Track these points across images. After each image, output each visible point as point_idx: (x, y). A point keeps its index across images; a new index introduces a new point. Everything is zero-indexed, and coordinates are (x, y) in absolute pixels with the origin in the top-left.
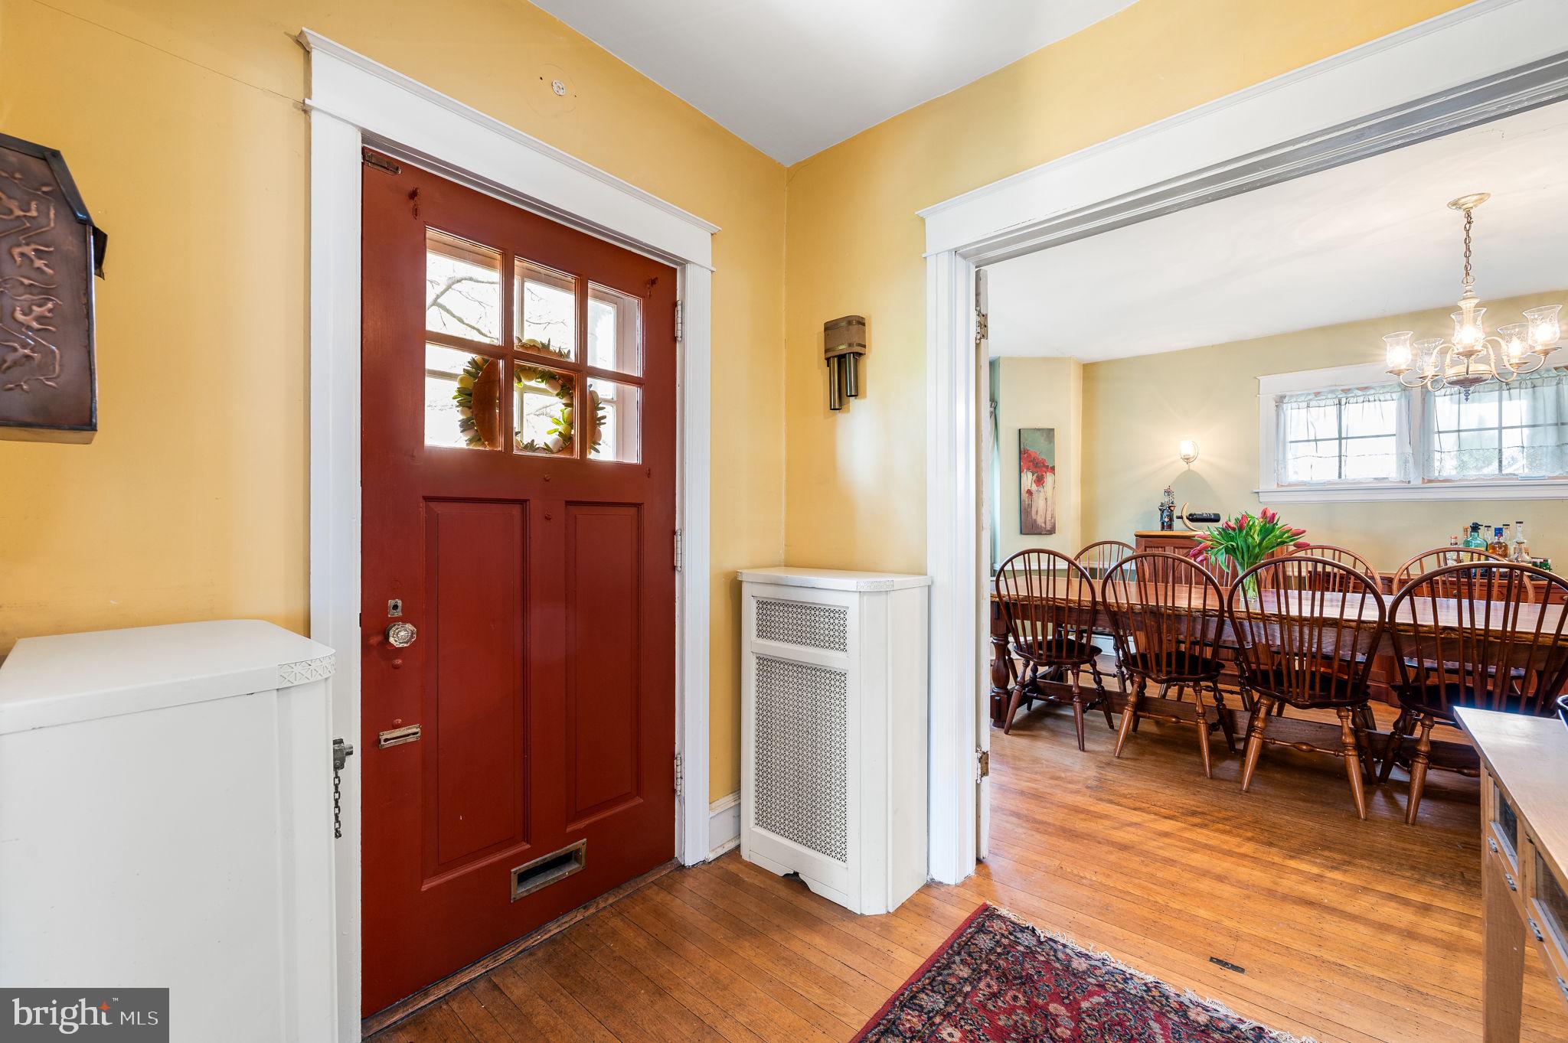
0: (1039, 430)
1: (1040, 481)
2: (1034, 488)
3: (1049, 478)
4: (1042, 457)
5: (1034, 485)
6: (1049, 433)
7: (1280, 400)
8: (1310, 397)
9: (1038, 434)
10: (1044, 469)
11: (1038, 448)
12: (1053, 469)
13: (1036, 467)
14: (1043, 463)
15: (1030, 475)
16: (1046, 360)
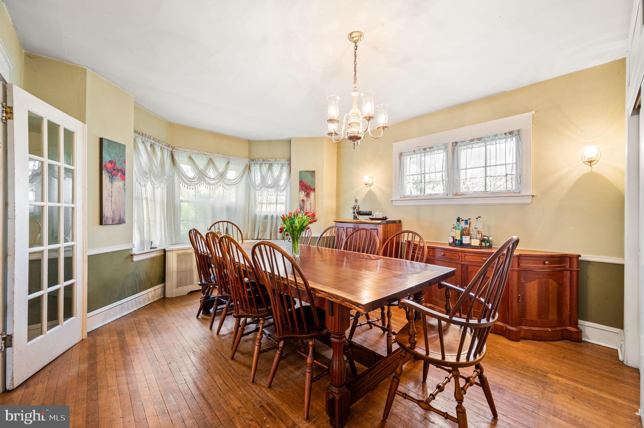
0: (307, 171)
1: (308, 195)
2: (305, 199)
3: (312, 194)
4: (309, 184)
5: (305, 197)
6: (313, 173)
7: (401, 154)
8: (411, 153)
9: (308, 173)
10: (310, 190)
11: (308, 180)
12: (314, 190)
13: (306, 189)
14: (309, 187)
15: (303, 192)
16: (312, 139)
